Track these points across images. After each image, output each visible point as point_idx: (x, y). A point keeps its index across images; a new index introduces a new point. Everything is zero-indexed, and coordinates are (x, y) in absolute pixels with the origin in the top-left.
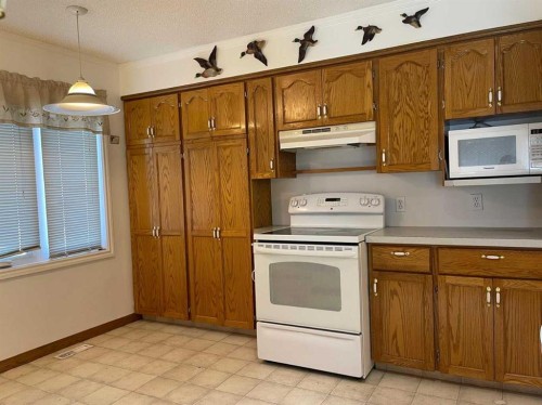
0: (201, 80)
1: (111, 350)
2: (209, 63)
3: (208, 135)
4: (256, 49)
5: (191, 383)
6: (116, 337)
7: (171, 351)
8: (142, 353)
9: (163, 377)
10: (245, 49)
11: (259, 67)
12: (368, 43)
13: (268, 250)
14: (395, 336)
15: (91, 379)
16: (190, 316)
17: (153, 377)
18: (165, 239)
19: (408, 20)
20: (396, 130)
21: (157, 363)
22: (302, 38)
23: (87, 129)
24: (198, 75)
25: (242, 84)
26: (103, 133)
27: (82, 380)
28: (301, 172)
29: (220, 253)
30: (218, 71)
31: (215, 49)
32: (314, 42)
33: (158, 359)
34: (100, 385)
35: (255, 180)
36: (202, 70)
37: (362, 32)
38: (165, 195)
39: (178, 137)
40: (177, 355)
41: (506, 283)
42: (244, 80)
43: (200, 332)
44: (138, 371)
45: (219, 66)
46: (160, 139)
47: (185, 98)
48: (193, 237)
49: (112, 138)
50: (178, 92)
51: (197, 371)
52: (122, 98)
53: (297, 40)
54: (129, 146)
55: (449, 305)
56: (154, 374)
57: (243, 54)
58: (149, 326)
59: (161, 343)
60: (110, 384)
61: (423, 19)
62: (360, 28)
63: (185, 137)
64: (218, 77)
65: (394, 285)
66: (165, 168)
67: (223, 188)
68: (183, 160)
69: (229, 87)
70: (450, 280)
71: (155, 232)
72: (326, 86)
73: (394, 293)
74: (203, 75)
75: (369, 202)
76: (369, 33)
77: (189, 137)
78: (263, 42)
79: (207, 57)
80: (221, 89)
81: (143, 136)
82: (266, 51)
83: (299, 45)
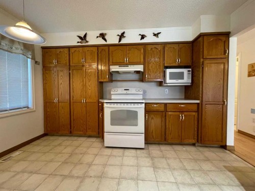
0: (79, 44)
1: (34, 152)
2: (83, 38)
3: (81, 65)
4: (103, 36)
5: (80, 163)
6: (35, 145)
7: (65, 148)
8: (51, 151)
9: (65, 162)
10: (98, 35)
11: (103, 42)
12: (142, 40)
13: (110, 106)
14: (152, 132)
15: (23, 172)
16: (71, 132)
17: (60, 163)
18: (60, 104)
19: (155, 35)
20: (150, 68)
21: (60, 155)
22: (120, 35)
23: (23, 55)
24: (78, 42)
25: (96, 48)
26: (32, 59)
27: (18, 173)
28: (114, 81)
29: (85, 108)
30: (87, 42)
31: (86, 34)
32: (125, 37)
33: (60, 153)
34: (30, 174)
35: (100, 82)
36: (80, 40)
37: (140, 37)
38: (61, 86)
39: (68, 64)
40: (69, 150)
41: (185, 113)
42: (97, 46)
43: (76, 138)
44: (51, 161)
45: (87, 40)
46: (59, 65)
47: (72, 50)
48: (73, 102)
49: (36, 62)
50: (69, 48)
51: (81, 156)
52: (42, 47)
53: (118, 35)
54: (44, 67)
55: (169, 121)
56: (60, 162)
57: (97, 37)
58: (52, 138)
59: (60, 145)
60: (36, 173)
61: (159, 35)
62: (140, 35)
63: (71, 64)
64: (87, 44)
65: (152, 116)
66: (61, 76)
67: (87, 85)
68: (70, 73)
69: (91, 48)
70: (170, 113)
71: (56, 100)
72: (128, 52)
73: (152, 118)
74: (80, 42)
75: (139, 91)
76: (143, 37)
77: (73, 65)
78: (106, 34)
79: (82, 36)
80: (88, 48)
81: (52, 63)
82: (106, 37)
83: (119, 37)
